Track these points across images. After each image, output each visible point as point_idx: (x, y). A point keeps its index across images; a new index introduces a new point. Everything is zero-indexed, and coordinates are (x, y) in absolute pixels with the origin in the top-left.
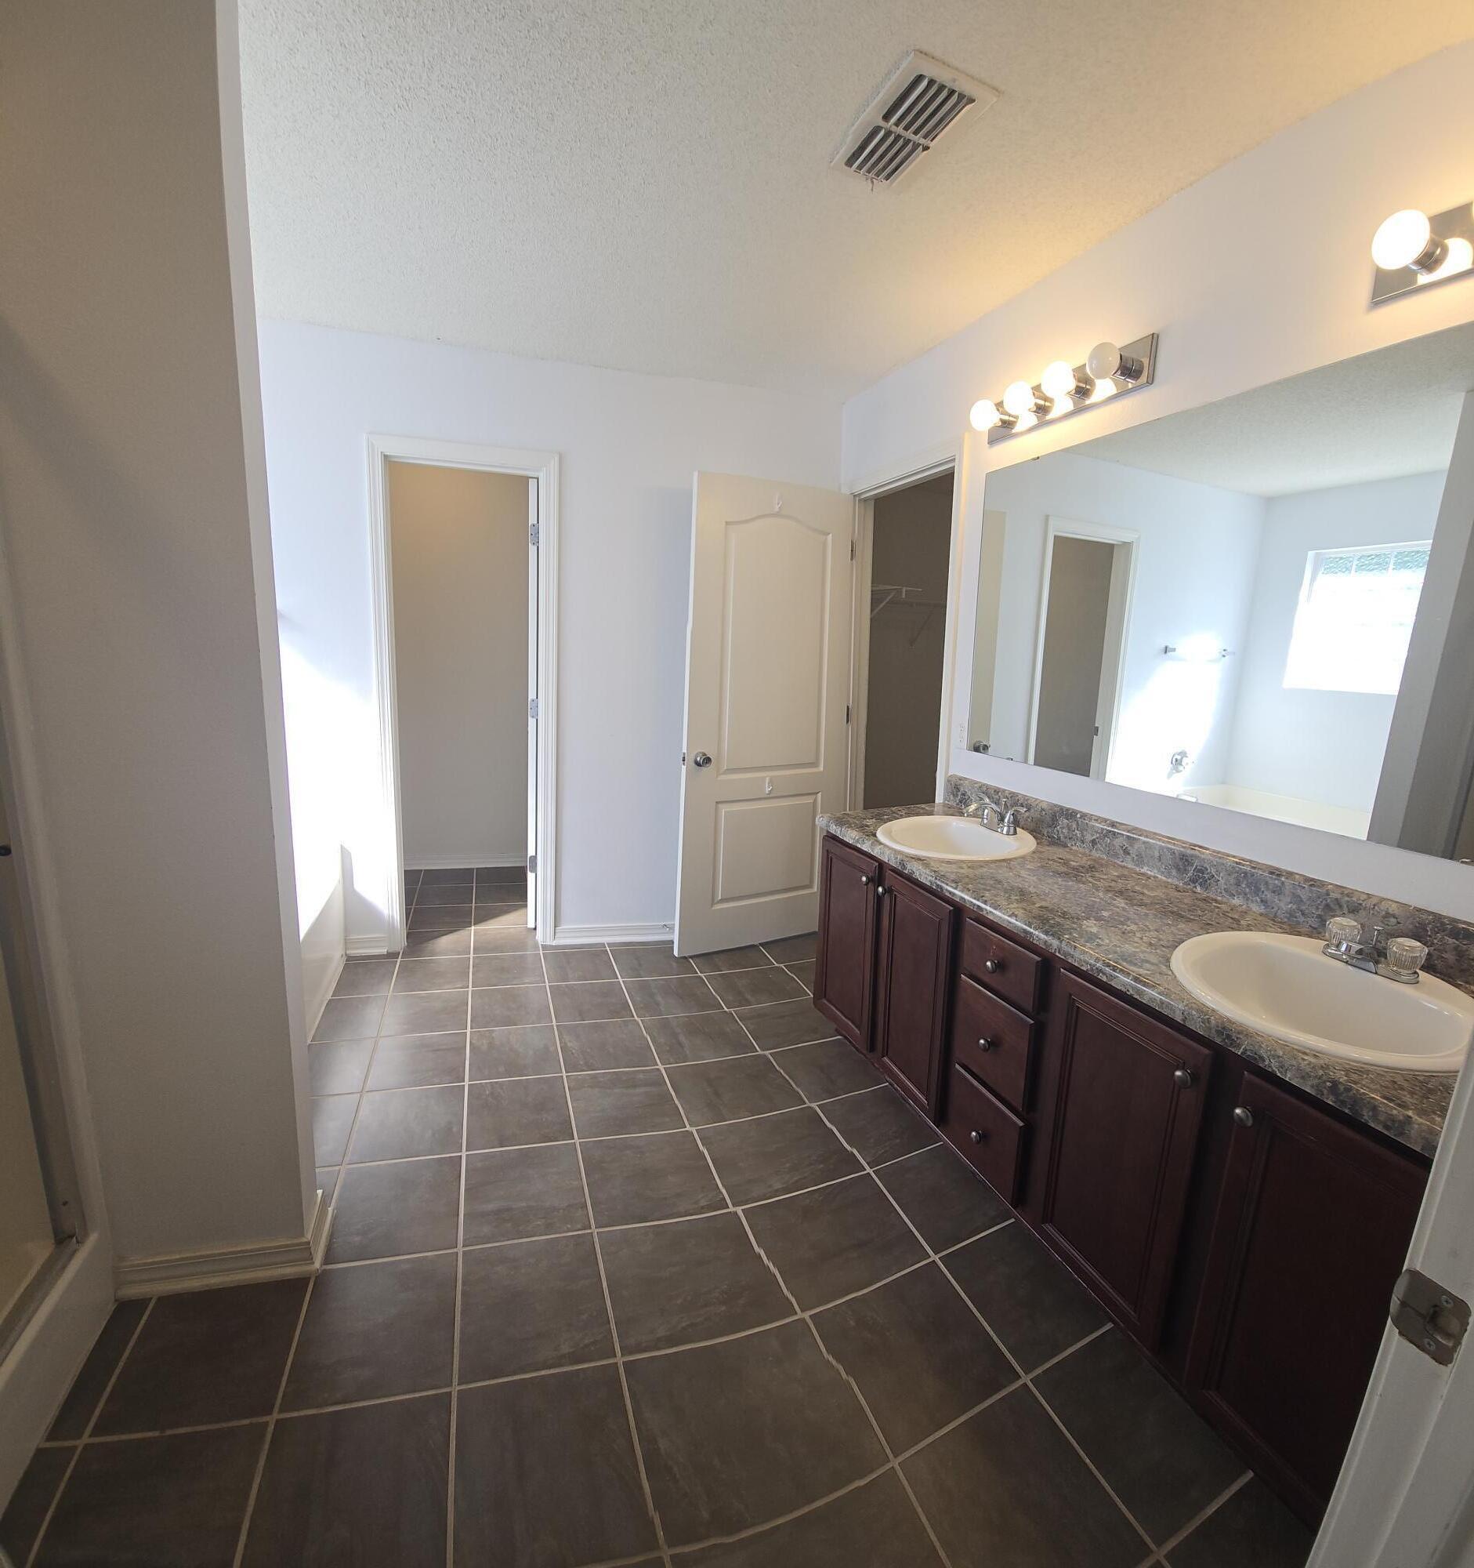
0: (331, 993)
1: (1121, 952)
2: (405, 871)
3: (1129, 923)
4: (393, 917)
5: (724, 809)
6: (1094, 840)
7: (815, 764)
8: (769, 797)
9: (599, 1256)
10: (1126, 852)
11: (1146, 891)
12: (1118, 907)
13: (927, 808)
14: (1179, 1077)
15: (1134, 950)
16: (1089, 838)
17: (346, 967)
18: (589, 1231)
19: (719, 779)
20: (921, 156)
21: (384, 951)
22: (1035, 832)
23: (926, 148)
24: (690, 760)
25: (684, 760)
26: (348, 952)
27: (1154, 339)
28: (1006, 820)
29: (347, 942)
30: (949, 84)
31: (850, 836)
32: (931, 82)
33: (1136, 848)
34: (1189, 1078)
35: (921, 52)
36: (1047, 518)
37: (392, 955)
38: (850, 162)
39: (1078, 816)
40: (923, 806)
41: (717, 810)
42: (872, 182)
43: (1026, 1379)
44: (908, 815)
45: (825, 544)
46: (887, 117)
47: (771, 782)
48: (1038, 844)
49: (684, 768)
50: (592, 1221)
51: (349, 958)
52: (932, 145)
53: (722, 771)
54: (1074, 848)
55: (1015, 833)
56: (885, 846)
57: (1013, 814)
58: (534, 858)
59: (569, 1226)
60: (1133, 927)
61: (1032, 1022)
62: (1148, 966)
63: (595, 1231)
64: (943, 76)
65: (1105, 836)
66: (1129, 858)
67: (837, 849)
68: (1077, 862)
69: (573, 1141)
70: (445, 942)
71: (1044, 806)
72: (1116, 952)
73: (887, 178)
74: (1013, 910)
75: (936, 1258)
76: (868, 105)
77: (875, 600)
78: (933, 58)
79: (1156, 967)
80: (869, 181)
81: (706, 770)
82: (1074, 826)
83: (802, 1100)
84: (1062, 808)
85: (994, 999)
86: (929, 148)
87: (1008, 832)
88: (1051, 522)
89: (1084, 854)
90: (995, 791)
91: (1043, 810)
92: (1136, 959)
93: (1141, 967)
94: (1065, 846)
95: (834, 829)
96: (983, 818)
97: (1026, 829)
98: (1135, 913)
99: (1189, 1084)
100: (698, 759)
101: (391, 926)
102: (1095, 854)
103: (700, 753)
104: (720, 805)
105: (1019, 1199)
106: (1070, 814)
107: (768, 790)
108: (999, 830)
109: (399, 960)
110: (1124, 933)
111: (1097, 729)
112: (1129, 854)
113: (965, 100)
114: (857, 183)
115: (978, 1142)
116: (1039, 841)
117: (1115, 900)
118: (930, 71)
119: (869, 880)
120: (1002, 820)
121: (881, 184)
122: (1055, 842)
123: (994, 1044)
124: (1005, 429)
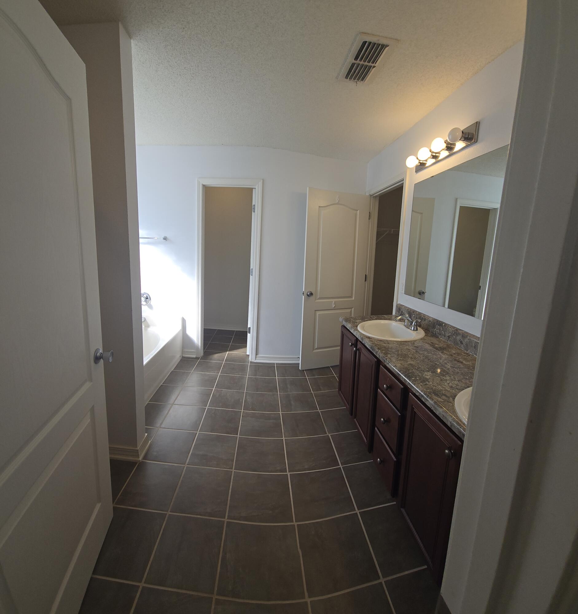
0: (173, 369)
1: (435, 389)
2: (204, 329)
3: (447, 376)
4: (198, 345)
5: (318, 313)
6: (449, 336)
7: (351, 297)
8: (334, 309)
9: (232, 480)
10: (461, 343)
11: (464, 362)
12: (446, 368)
13: (386, 317)
14: (447, 453)
15: (441, 388)
16: (447, 335)
17: (181, 360)
18: (231, 470)
19: (316, 301)
20: (373, 71)
21: (194, 356)
22: (426, 330)
23: (374, 67)
24: (305, 294)
25: (303, 294)
26: (183, 355)
27: (477, 125)
28: (413, 324)
29: (183, 352)
30: (377, 42)
31: (349, 326)
32: (370, 43)
33: (465, 341)
34: (451, 455)
35: (363, 33)
36: (456, 199)
37: (197, 358)
38: (347, 77)
39: (443, 325)
40: (385, 316)
41: (315, 314)
42: (357, 83)
43: (382, 580)
44: (376, 319)
45: (356, 215)
46: (356, 58)
47: (335, 303)
48: (426, 335)
49: (303, 297)
50: (234, 467)
51: (183, 357)
52: (376, 65)
53: (317, 298)
54: (441, 339)
55: (417, 330)
56: (359, 331)
57: (416, 322)
58: (250, 328)
59: (225, 466)
60: (448, 378)
61: (400, 414)
62: (444, 397)
63: (233, 470)
64: (373, 40)
65: (454, 335)
66: (462, 346)
67: (345, 332)
68: (438, 345)
69: (237, 436)
70: (216, 356)
71: (431, 319)
72: (432, 389)
73: (362, 80)
74: (396, 364)
75: (357, 511)
76: (348, 56)
77: (379, 234)
78: (368, 34)
79: (448, 398)
80: (355, 83)
81: (312, 298)
82: (442, 329)
83: (326, 432)
84: (437, 321)
85: (387, 401)
86: (375, 67)
87: (414, 329)
88: (459, 201)
89: (444, 342)
90: (413, 311)
91: (430, 321)
92: (440, 393)
93: (440, 398)
94: (437, 337)
95: (344, 323)
96: (405, 323)
97: (423, 328)
98: (452, 372)
99: (451, 457)
100: (308, 293)
101: (197, 348)
102: (449, 343)
103: (310, 291)
104: (316, 312)
105: (394, 494)
106: (440, 324)
107: (333, 306)
108: (410, 328)
109: (199, 360)
110: (442, 380)
111: (480, 287)
112: (462, 344)
113: (384, 46)
114: (351, 84)
115: (380, 463)
116: (427, 334)
117: (447, 364)
118: (368, 39)
119: (352, 344)
120: (411, 324)
121: (360, 83)
122: (435, 336)
123: (387, 421)
124: (421, 166)
